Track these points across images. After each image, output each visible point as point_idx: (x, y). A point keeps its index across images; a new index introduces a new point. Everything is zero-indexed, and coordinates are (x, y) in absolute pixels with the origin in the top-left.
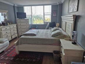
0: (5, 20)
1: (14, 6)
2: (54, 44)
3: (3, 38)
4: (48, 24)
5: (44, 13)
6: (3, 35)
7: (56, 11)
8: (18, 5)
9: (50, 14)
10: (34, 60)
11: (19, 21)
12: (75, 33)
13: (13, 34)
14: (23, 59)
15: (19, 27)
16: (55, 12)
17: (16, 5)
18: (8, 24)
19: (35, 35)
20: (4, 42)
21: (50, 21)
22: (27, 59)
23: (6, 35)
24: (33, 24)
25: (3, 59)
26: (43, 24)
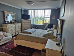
0: (13, 20)
1: (21, 10)
2: (44, 43)
3: (8, 33)
4: (47, 25)
5: (44, 16)
6: (9, 30)
7: (55, 14)
8: (25, 9)
9: (50, 17)
10: (25, 54)
11: (23, 21)
12: (58, 35)
13: (17, 31)
14: (18, 52)
15: (23, 26)
16: (53, 15)
17: (23, 9)
18: (14, 23)
19: (30, 33)
20: (8, 36)
21: (49, 23)
22: (20, 52)
23: (12, 31)
24: (35, 24)
25: (4, 49)
26: (43, 25)
